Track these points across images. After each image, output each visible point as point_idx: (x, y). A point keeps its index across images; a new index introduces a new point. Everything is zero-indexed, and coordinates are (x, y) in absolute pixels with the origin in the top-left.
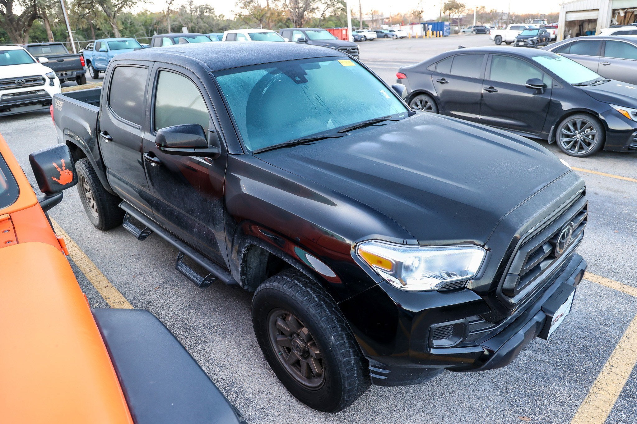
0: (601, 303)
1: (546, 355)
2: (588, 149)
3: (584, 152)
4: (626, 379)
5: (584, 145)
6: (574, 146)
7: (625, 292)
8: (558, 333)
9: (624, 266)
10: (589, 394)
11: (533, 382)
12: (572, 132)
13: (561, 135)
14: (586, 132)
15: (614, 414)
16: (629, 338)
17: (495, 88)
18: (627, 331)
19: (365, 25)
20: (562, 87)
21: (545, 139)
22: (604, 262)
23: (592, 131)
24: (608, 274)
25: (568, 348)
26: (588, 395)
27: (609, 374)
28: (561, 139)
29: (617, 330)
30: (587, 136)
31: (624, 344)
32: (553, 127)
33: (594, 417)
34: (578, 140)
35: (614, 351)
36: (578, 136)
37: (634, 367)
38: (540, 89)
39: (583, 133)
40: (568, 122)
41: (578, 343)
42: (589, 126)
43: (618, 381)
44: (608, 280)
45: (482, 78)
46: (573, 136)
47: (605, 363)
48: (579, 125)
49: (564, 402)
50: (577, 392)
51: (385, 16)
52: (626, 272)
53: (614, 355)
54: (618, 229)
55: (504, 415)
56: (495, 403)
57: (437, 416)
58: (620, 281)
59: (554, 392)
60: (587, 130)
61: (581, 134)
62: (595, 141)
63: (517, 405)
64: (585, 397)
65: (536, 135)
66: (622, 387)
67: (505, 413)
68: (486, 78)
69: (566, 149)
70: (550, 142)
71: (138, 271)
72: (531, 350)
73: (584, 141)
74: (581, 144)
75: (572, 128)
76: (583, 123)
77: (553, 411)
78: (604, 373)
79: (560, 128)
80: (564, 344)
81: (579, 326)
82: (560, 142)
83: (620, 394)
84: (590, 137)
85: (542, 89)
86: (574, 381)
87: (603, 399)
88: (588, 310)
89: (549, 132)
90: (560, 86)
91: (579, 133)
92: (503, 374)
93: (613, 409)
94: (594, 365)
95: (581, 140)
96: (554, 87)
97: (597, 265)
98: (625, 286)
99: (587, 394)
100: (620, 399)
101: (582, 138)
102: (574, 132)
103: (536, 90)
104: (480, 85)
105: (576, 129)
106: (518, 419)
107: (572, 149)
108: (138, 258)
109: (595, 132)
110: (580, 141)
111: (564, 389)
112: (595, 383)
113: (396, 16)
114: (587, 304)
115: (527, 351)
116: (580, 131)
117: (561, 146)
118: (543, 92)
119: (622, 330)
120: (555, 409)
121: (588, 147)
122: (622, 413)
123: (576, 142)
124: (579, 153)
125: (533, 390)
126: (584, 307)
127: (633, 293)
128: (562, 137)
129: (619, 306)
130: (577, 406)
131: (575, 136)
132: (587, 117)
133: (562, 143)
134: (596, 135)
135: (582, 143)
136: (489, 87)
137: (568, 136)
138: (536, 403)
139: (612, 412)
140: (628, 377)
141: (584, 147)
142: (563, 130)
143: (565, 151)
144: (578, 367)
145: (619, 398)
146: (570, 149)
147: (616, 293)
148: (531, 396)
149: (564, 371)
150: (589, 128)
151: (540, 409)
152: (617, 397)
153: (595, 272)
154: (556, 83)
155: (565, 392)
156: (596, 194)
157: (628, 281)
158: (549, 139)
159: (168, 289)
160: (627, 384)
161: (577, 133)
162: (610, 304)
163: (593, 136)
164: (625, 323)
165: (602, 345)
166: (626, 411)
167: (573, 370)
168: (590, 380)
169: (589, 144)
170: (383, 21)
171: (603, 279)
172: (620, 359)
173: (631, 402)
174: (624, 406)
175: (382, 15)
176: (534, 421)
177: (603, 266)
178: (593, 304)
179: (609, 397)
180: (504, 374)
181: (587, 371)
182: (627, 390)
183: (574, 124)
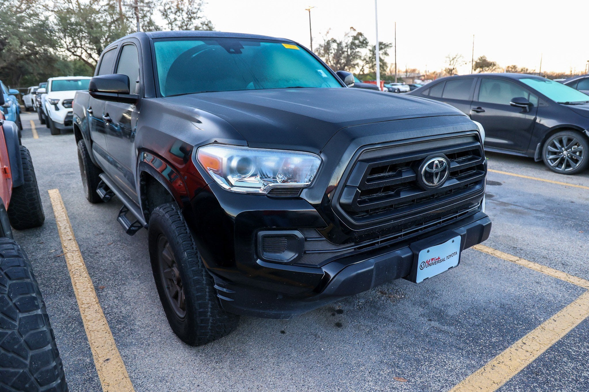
0: (536, 289)
1: (452, 327)
2: (576, 166)
3: (571, 169)
4: (536, 357)
5: (571, 162)
6: (560, 164)
7: (568, 282)
8: (475, 310)
9: (577, 261)
10: (486, 366)
11: (426, 349)
12: (558, 149)
13: (547, 152)
14: (573, 149)
15: (507, 387)
16: (555, 321)
17: (483, 108)
18: (556, 315)
19: (400, 80)
20: (548, 105)
21: (531, 157)
22: (556, 255)
23: (579, 147)
24: (555, 266)
25: (481, 323)
26: (484, 367)
27: (517, 350)
28: (547, 156)
29: (545, 313)
30: (575, 152)
31: (548, 326)
32: (539, 144)
33: (482, 387)
34: (565, 157)
35: (533, 331)
36: (565, 152)
37: (551, 347)
38: (525, 107)
39: (570, 150)
40: (554, 139)
41: (494, 320)
42: (575, 143)
43: (525, 358)
44: (554, 270)
45: (471, 99)
46: (560, 153)
47: (517, 340)
48: (565, 142)
49: (452, 370)
50: (473, 362)
51: (421, 74)
52: (578, 265)
53: (531, 334)
54: (584, 231)
55: (378, 374)
56: (374, 363)
57: (306, 366)
58: (567, 272)
59: (445, 360)
60: (574, 147)
61: (568, 151)
62: (582, 157)
63: (398, 367)
64: (479, 368)
65: (523, 153)
66: (528, 363)
67: (381, 373)
68: (475, 99)
69: (552, 167)
70: (537, 159)
71: (102, 231)
72: (438, 321)
73: (571, 158)
74: (567, 161)
75: (558, 145)
76: (570, 140)
77: (435, 377)
78: (512, 348)
79: (546, 145)
80: (478, 319)
81: (502, 306)
82: (547, 160)
83: (523, 370)
84: (578, 154)
85: (527, 108)
86: (473, 352)
87: (500, 372)
88: (519, 293)
89: (535, 150)
90: (546, 104)
91: (566, 150)
92: (396, 339)
93: (508, 382)
94: (504, 341)
95: (568, 156)
96: (540, 105)
97: (546, 258)
98: (571, 277)
99: (483, 365)
100: (521, 374)
101: (569, 155)
102: (561, 149)
103: (521, 108)
104: (469, 106)
105: (563, 146)
106: (393, 379)
107: (559, 166)
108: (108, 223)
109: (582, 148)
110: (567, 158)
111: (459, 359)
112: (497, 356)
113: (431, 74)
114: (520, 288)
115: (433, 322)
116: (566, 147)
117: (547, 164)
118: (528, 110)
119: (550, 314)
120: (439, 375)
121: (575, 164)
122: (517, 388)
123: (563, 160)
124: (567, 170)
125: (423, 356)
126: (515, 290)
127: (578, 283)
128: (549, 155)
129: (556, 292)
130: (466, 375)
131: (562, 154)
132: (572, 133)
133: (549, 161)
134: (583, 151)
135: (569, 159)
136: (476, 107)
137: (554, 153)
138: (420, 367)
139: (506, 385)
140: (539, 355)
141: (571, 164)
142: (549, 147)
143: (552, 168)
144: (484, 340)
145: (519, 373)
146: (557, 166)
147: (558, 281)
148: (418, 361)
149: (466, 343)
150: (576, 144)
151: (421, 373)
152: (517, 372)
153: (541, 262)
154: (541, 101)
155: (459, 361)
156: (572, 202)
157: (577, 272)
158: (536, 157)
159: (119, 245)
160: (535, 361)
161: (564, 150)
162: (546, 290)
163: (581, 152)
164: (557, 307)
165: (521, 325)
166: (523, 386)
167: (477, 343)
168: (493, 353)
169: (576, 161)
170: (419, 78)
171: (548, 269)
172: (536, 338)
173: (533, 378)
174: (523, 381)
175: (419, 73)
176: (410, 383)
177: (553, 259)
178: (527, 288)
179: (507, 370)
180: (398, 339)
181: (494, 346)
182: (533, 367)
183: (561, 142)
